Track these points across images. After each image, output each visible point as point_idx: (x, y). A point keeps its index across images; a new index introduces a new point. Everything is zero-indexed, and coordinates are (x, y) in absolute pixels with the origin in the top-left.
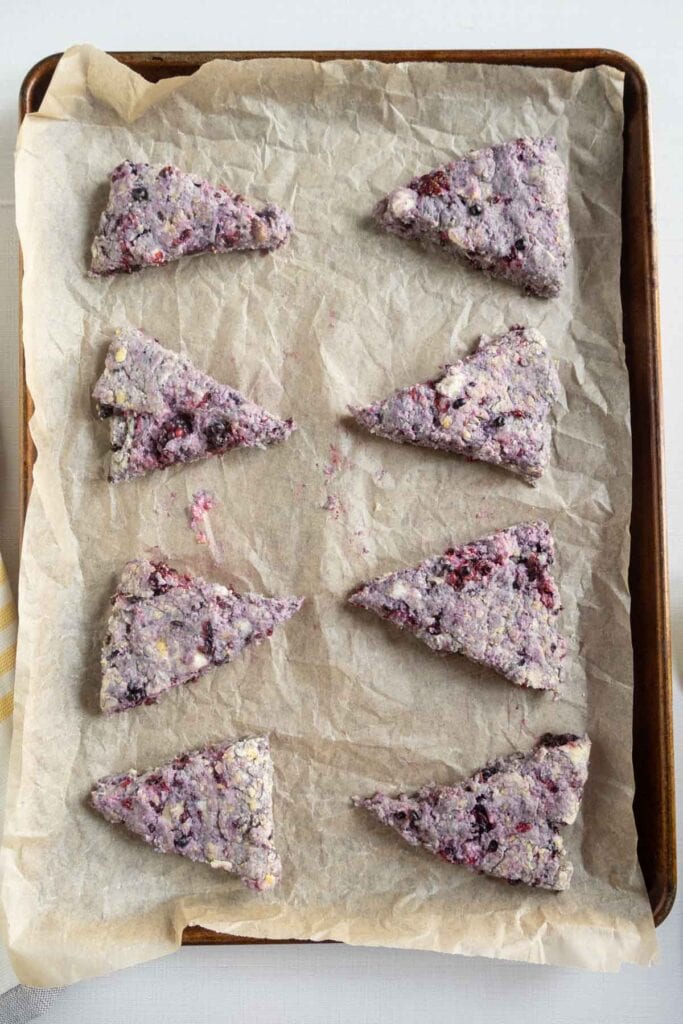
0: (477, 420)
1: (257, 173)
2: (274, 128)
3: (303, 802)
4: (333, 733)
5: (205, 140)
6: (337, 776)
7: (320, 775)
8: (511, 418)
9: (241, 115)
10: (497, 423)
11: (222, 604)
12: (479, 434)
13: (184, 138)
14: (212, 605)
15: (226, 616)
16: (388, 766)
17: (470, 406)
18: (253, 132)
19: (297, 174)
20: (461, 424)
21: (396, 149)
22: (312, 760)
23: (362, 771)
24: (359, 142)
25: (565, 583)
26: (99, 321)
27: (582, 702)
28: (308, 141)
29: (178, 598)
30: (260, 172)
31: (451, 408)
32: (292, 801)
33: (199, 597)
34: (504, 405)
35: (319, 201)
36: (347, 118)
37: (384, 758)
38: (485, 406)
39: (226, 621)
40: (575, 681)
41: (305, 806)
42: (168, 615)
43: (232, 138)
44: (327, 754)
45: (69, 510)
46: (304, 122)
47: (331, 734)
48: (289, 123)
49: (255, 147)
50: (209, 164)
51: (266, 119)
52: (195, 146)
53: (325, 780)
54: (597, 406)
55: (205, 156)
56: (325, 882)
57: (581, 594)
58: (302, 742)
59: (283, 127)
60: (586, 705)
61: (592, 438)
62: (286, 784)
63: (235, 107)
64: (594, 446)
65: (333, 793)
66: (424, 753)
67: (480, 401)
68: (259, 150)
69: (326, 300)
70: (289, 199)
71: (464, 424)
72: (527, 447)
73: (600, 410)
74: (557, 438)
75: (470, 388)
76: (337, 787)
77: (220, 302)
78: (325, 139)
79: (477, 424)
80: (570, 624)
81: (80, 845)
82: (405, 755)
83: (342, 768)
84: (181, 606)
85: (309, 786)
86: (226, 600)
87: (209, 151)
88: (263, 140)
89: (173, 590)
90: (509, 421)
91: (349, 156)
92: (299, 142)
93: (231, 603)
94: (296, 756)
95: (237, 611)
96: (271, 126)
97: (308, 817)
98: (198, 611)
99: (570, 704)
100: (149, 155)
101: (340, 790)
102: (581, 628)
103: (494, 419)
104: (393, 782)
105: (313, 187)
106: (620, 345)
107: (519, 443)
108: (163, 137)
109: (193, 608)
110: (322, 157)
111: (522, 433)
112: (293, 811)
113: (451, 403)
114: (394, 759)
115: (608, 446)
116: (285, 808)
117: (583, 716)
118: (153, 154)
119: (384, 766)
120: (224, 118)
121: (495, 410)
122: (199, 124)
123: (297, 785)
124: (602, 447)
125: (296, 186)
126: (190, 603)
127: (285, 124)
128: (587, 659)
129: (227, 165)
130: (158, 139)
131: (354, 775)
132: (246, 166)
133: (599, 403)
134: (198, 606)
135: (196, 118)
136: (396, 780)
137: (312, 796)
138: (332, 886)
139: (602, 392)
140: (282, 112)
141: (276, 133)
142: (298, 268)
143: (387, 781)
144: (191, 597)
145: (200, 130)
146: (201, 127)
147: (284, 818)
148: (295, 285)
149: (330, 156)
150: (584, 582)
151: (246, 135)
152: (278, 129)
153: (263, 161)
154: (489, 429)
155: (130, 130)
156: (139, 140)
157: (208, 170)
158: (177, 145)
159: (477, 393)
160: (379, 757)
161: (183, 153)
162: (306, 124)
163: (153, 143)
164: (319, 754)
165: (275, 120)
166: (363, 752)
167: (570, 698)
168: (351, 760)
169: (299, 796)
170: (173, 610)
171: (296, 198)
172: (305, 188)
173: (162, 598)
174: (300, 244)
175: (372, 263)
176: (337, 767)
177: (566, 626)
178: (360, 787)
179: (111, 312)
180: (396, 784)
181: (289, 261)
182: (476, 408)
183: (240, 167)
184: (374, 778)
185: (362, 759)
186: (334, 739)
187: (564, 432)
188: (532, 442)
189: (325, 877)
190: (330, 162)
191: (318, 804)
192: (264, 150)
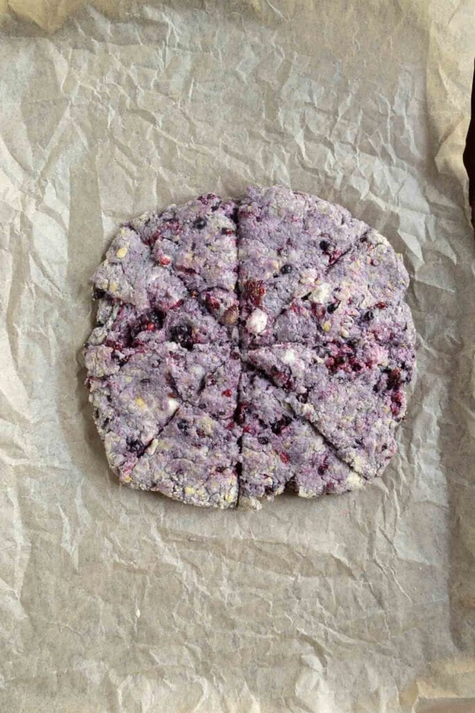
0: (350, 318)
1: (160, 71)
2: (172, 32)
3: (218, 594)
4: (241, 533)
5: (115, 46)
6: (245, 570)
7: (231, 571)
8: (377, 310)
9: (144, 22)
10: (367, 317)
11: (176, 357)
12: (356, 331)
13: (97, 45)
14: (167, 360)
15: (181, 365)
16: (287, 560)
17: (342, 308)
18: (155, 37)
19: (193, 71)
20: (338, 325)
21: (276, 43)
22: (224, 557)
23: (266, 566)
24: (245, 39)
25: (426, 405)
26: (34, 201)
27: (444, 503)
28: (202, 42)
29: (139, 362)
30: (163, 71)
31: (327, 314)
32: (209, 594)
33: (155, 356)
34: (369, 301)
35: (212, 93)
36: (234, 20)
37: (283, 553)
38: (353, 305)
39: (182, 369)
40: (438, 486)
41: (220, 597)
42: (136, 376)
43: (137, 43)
44: (237, 551)
45: (15, 360)
46: (198, 25)
47: (239, 533)
48: (186, 28)
49: (157, 49)
50: (118, 65)
51: (165, 25)
52: (106, 51)
53: (235, 575)
54: (448, 258)
55: (115, 59)
56: (238, 662)
57: (439, 413)
58: (216, 542)
59: (179, 31)
60: (448, 506)
61: (444, 284)
62: (203, 579)
63: (138, 15)
64: (446, 291)
65: (242, 585)
66: (316, 548)
67: (348, 302)
68: (161, 52)
69: (222, 180)
70: (188, 93)
71: (341, 325)
72: (395, 330)
73: (450, 261)
74: (415, 286)
75: (337, 293)
76: (246, 580)
77: (134, 183)
78: (216, 39)
79: (351, 321)
80: (432, 438)
81: (34, 636)
82: (301, 550)
83: (250, 563)
84: (144, 367)
85: (222, 580)
86: (178, 352)
87: (118, 54)
88: (163, 43)
89: (133, 358)
90: (376, 312)
91: (235, 52)
92: (194, 43)
93: (183, 354)
94: (211, 555)
95: (190, 359)
96: (169, 32)
97: (222, 607)
98: (158, 367)
99: (434, 504)
100: (68, 60)
101: (248, 582)
102: (441, 441)
103: (364, 314)
104: (292, 575)
105: (206, 81)
106: (466, 207)
107: (389, 329)
108: (79, 46)
109: (153, 366)
110: (214, 54)
111: (389, 321)
112: (209, 602)
113: (326, 309)
114: (292, 553)
115: (458, 291)
116: (203, 600)
117: (446, 514)
118: (72, 59)
119: (284, 560)
120: (130, 26)
121: (363, 307)
122: (109, 31)
123: (213, 579)
124: (453, 291)
125: (193, 81)
126: (149, 362)
127: (181, 28)
128: (447, 467)
129: (134, 65)
130: (75, 47)
131: (259, 570)
132: (150, 65)
133: (450, 256)
134: (157, 363)
135: (106, 27)
136: (294, 573)
137: (225, 588)
138: (244, 664)
139: (452, 246)
140: (179, 18)
141: (174, 37)
142: (197, 152)
143: (287, 574)
144: (149, 358)
145: (111, 38)
146: (111, 35)
147: (202, 608)
148: (195, 167)
149: (220, 53)
150: (442, 403)
151: (149, 40)
152: (175, 32)
153: (164, 61)
154: (362, 324)
155: (52, 40)
156: (59, 48)
157: (118, 69)
158: (92, 51)
159: (344, 296)
160: (279, 552)
161: (97, 57)
162: (200, 29)
163: (71, 50)
164: (229, 551)
165: (173, 25)
166: (266, 548)
167: (434, 500)
168: (257, 555)
169: (214, 589)
170: (139, 372)
171: (193, 92)
172: (200, 82)
173: (126, 366)
174: (198, 130)
175: (258, 145)
176: (245, 563)
177: (428, 440)
178: (265, 579)
179: (44, 193)
180: (294, 576)
181: (189, 146)
182: (346, 308)
183: (145, 66)
184: (276, 571)
185: (266, 554)
186: (241, 538)
187: (421, 281)
188: (397, 325)
189: (238, 656)
190: (221, 59)
191: (230, 595)
192: (165, 51)
